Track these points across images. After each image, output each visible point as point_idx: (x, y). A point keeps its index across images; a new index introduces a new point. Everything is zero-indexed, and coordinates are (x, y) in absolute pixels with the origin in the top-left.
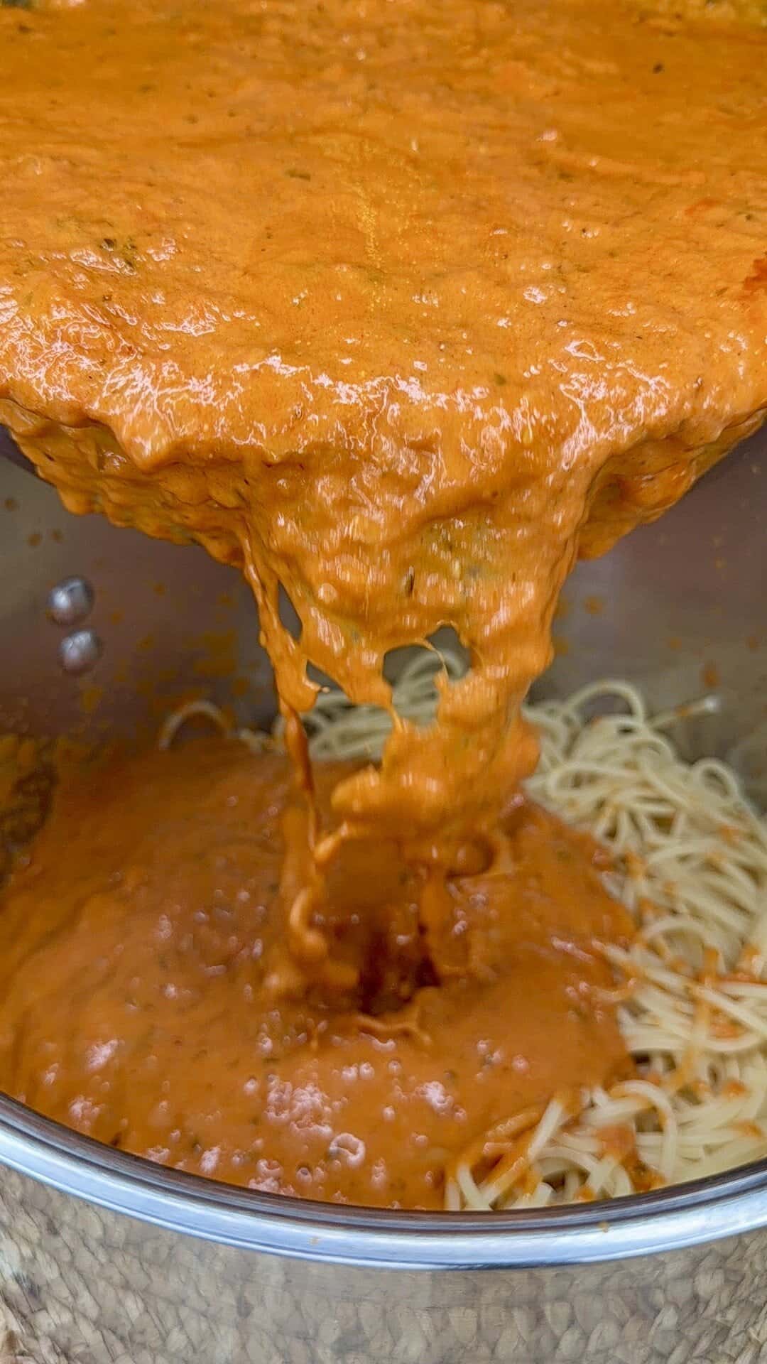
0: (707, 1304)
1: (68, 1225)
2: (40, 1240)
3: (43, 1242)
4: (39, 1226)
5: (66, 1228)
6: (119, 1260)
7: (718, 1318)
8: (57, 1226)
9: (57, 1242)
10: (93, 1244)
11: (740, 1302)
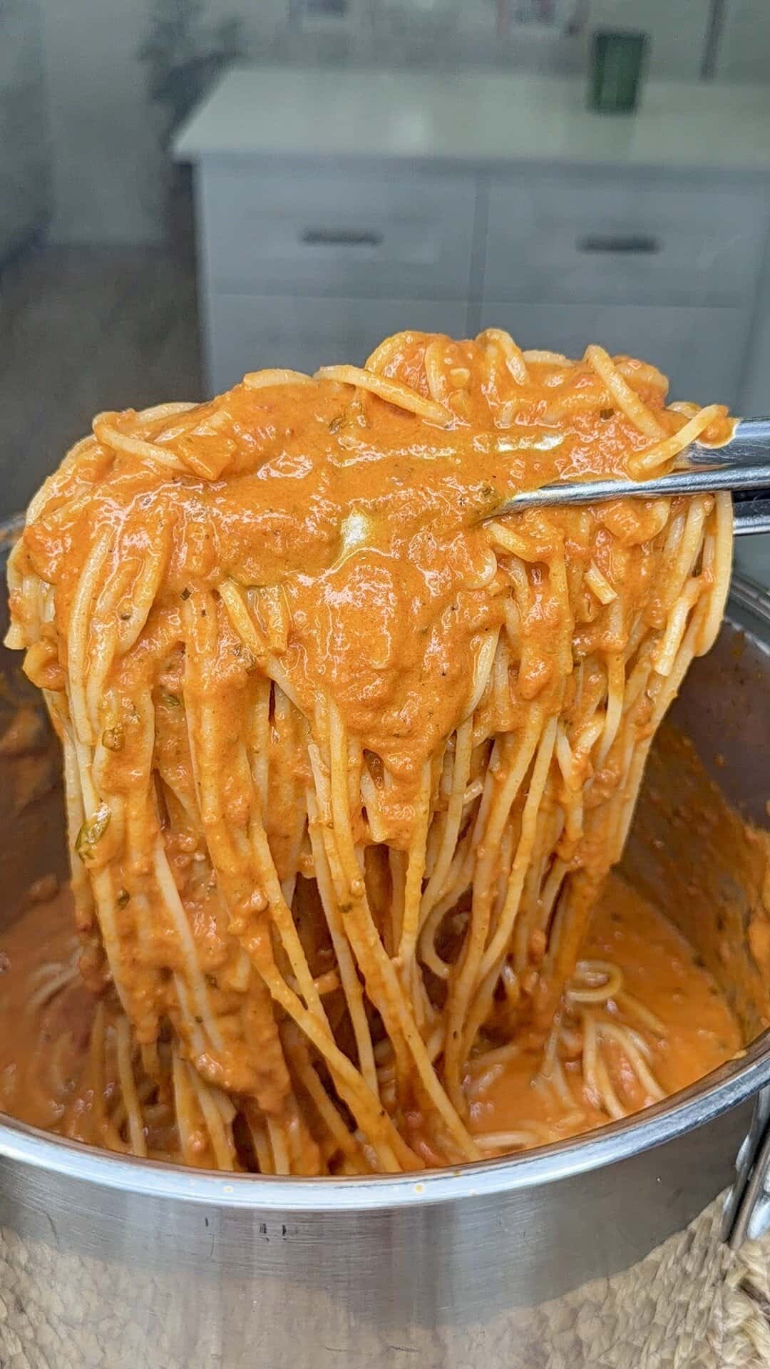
0: (589, 1347)
1: (35, 1303)
2: (7, 1319)
3: (10, 1321)
4: (7, 1305)
5: (32, 1304)
6: (77, 1335)
7: (602, 1361)
8: (24, 1303)
9: (23, 1320)
10: (55, 1320)
11: (620, 1345)
